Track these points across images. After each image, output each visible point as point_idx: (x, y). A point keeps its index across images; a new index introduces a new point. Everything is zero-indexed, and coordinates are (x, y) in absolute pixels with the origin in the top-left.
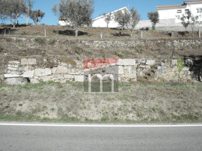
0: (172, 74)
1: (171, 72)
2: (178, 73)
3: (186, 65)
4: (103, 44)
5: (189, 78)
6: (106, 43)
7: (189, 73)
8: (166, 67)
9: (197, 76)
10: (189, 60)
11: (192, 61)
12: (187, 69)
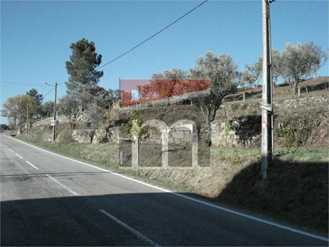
0: (220, 138)
1: (219, 136)
2: (225, 137)
3: (232, 128)
4: (294, 103)
5: (235, 143)
6: (298, 101)
7: (235, 137)
8: (215, 131)
9: (243, 141)
10: (235, 122)
11: (238, 124)
12: (233, 132)
